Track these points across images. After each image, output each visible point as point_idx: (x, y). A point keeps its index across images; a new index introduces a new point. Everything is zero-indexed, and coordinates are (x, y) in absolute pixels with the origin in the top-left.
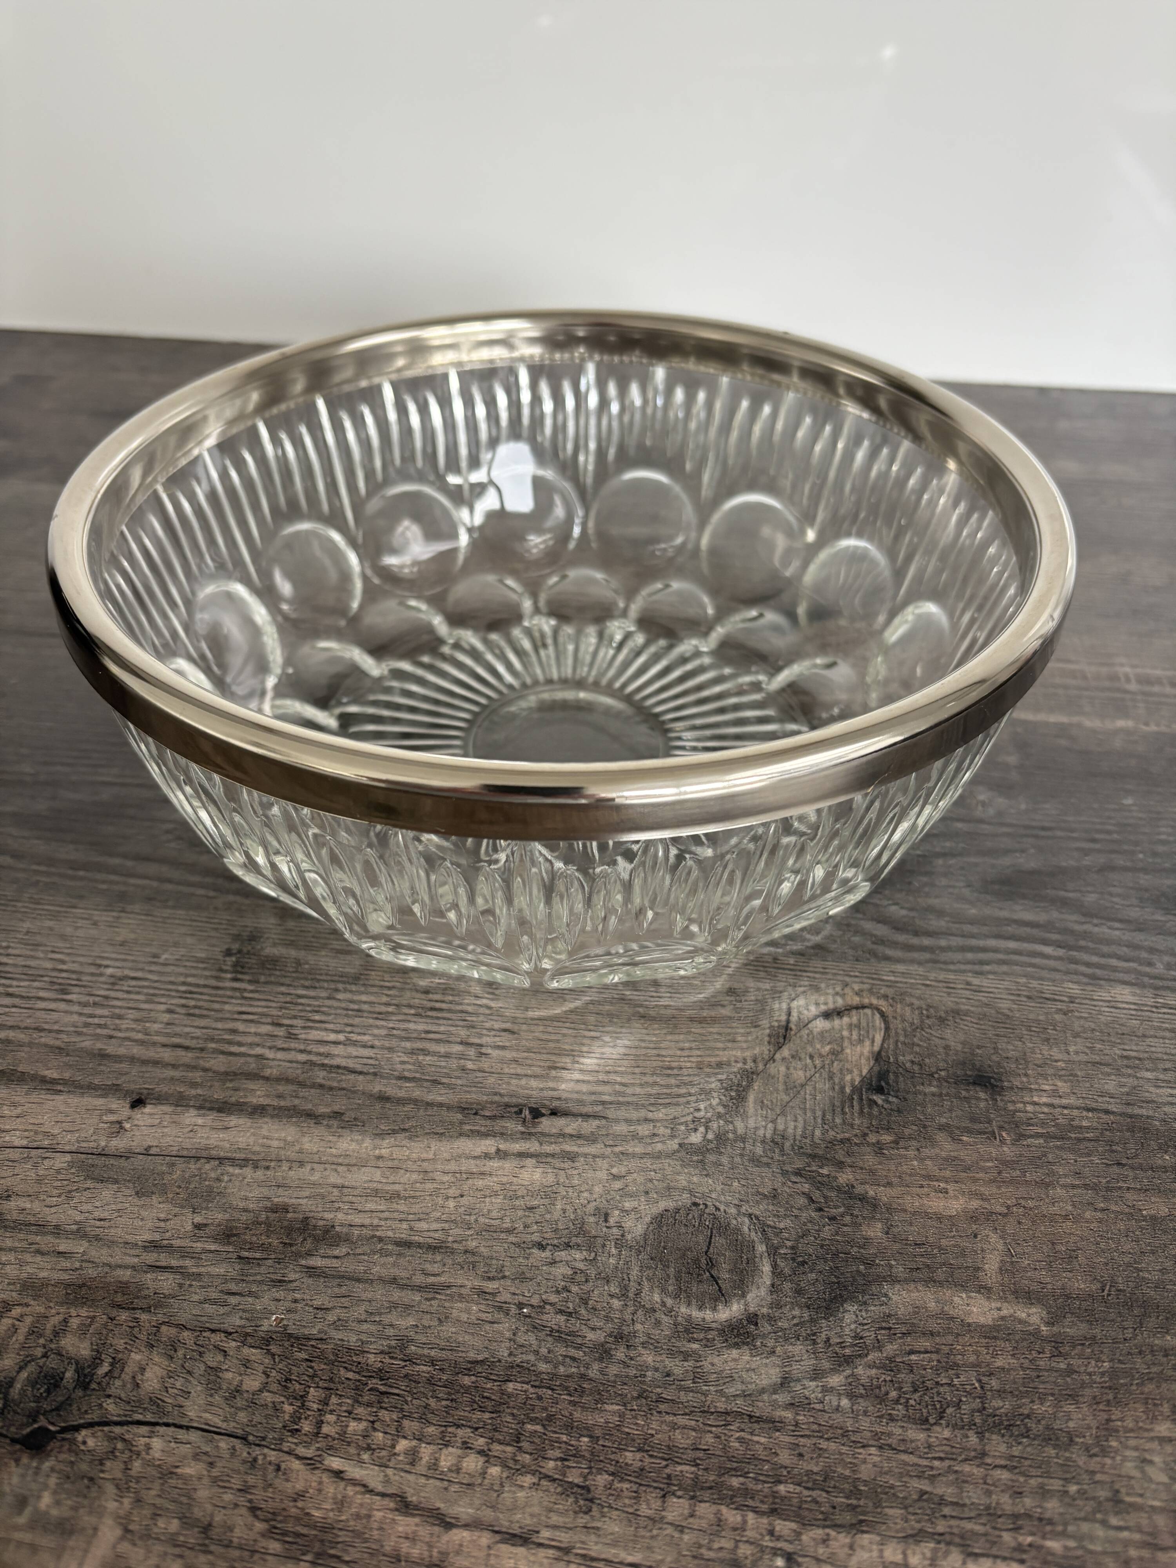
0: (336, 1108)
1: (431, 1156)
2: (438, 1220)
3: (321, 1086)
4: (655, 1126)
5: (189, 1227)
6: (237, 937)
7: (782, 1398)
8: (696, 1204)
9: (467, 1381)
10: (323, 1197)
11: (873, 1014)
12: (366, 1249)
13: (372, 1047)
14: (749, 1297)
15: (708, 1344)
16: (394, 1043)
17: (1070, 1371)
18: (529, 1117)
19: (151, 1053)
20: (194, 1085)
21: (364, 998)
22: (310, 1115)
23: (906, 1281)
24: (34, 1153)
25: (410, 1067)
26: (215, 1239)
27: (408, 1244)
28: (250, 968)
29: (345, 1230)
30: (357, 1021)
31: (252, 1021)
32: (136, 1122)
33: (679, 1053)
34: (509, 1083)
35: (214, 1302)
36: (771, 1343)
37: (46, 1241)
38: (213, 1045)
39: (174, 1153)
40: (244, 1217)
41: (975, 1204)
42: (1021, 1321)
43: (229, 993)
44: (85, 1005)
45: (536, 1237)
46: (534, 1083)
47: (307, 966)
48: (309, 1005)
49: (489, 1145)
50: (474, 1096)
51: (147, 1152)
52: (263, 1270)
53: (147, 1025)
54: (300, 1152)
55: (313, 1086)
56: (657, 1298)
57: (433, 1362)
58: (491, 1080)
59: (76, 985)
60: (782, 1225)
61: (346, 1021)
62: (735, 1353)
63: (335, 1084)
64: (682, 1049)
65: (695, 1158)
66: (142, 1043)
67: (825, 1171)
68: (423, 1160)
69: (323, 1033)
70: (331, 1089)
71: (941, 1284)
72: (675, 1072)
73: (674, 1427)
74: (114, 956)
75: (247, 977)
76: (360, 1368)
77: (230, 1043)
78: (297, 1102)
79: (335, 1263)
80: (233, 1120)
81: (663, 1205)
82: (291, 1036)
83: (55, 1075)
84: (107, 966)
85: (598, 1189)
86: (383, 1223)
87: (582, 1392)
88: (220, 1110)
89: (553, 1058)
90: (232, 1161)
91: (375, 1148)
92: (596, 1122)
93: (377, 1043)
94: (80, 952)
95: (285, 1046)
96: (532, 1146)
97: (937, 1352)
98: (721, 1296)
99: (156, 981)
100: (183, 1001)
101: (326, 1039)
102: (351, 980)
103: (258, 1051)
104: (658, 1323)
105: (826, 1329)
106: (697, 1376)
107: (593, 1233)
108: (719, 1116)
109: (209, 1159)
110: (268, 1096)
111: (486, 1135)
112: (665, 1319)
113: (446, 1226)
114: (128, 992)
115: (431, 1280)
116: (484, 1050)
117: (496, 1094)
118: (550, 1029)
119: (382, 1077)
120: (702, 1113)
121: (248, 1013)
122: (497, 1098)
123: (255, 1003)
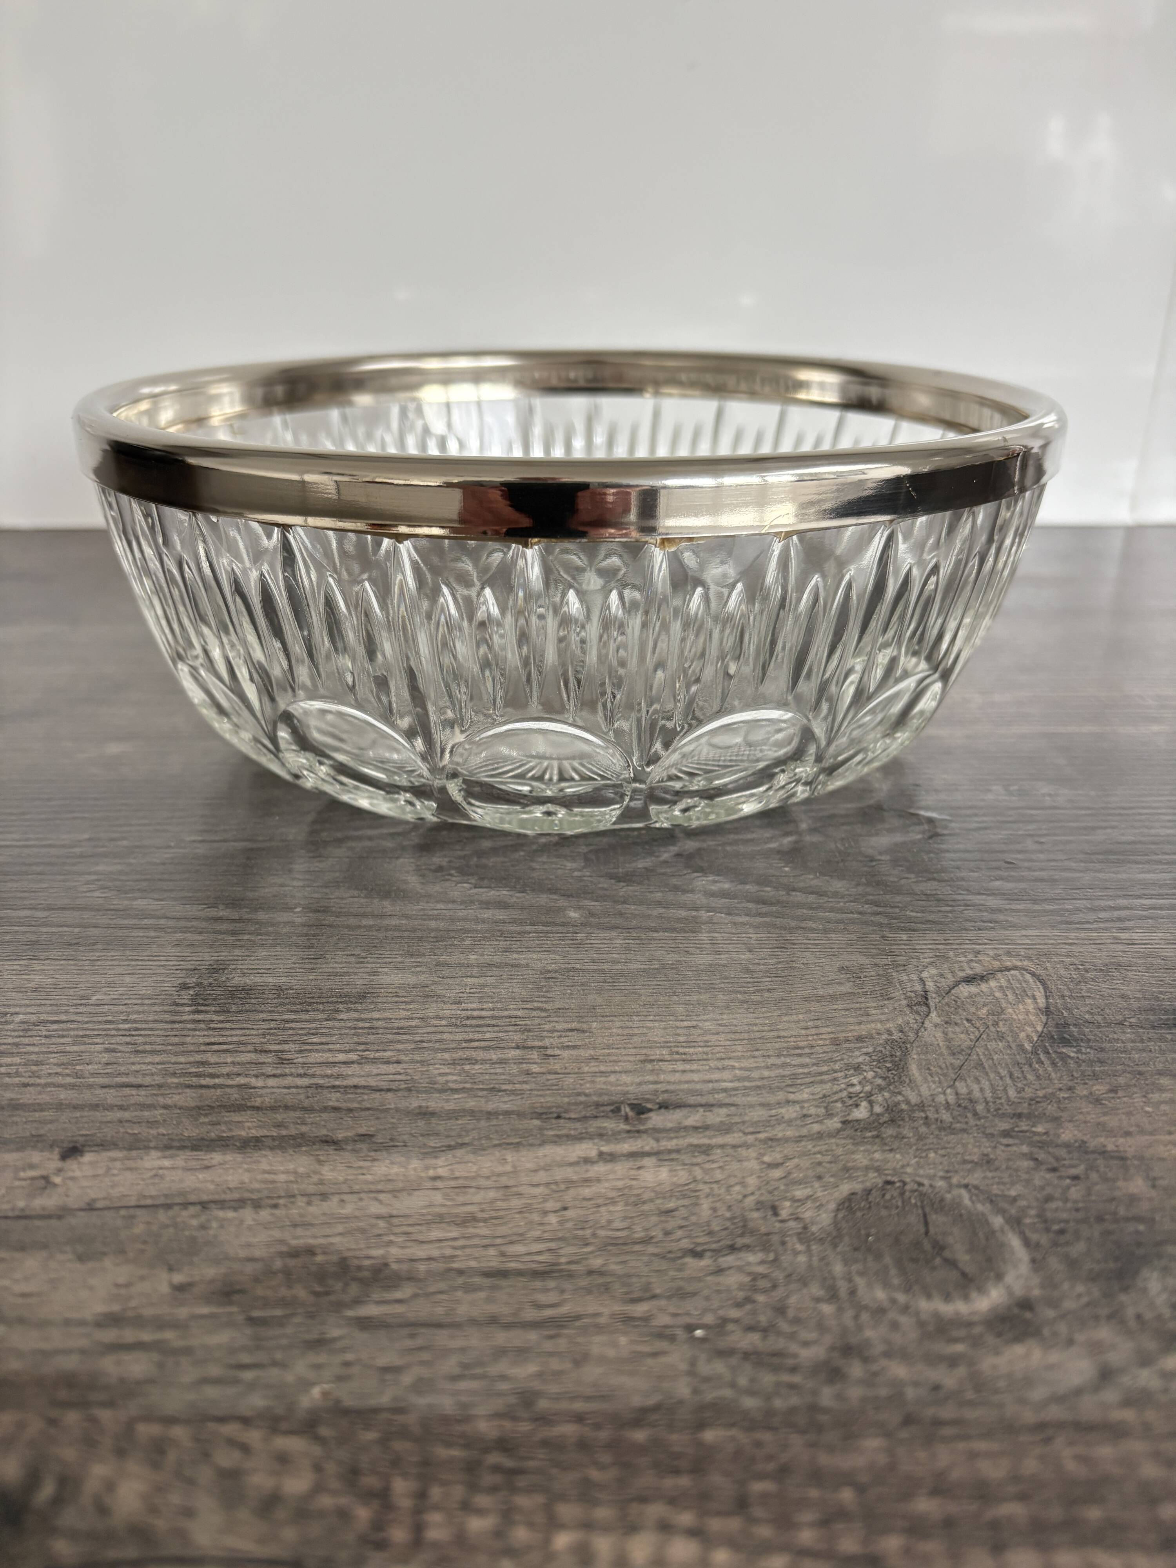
0: (363, 1130)
1: (509, 1169)
2: (539, 1239)
3: (336, 1109)
4: (802, 1108)
5: (165, 1289)
6: (192, 972)
7: (1111, 1395)
8: (888, 1183)
9: (640, 1436)
10: (363, 1231)
11: (1022, 975)
12: (442, 1286)
13: (398, 1062)
14: (1009, 1278)
15: (976, 1342)
16: (426, 1055)
18: (631, 1114)
19: (87, 1096)
20: (152, 1124)
21: (376, 1015)
22: (328, 1141)
25: (455, 1078)
26: (208, 1299)
27: (503, 1274)
28: (215, 1000)
29: (405, 1267)
30: (371, 1038)
31: (225, 1051)
32: (71, 1174)
33: (803, 1032)
34: (593, 1082)
35: (217, 1381)
36: (1063, 1330)
38: (176, 1080)
39: (133, 1203)
40: (249, 1268)
43: (190, 1026)
45: (686, 1244)
46: (625, 1078)
48: (302, 1029)
49: (588, 1149)
50: (549, 1099)
51: (90, 1207)
52: (289, 1330)
53: (79, 1067)
54: (321, 1182)
55: (325, 1109)
56: (880, 1294)
57: (579, 1418)
58: (569, 1080)
60: (1013, 1193)
61: (356, 1039)
62: (1019, 1349)
63: (356, 1105)
64: (807, 1028)
65: (869, 1134)
66: (72, 1086)
67: (1040, 1129)
68: (499, 1175)
69: (328, 1055)
70: (350, 1110)
72: (807, 1051)
73: (973, 1456)
74: (24, 1002)
75: (212, 1008)
76: (468, 1442)
77: (200, 1075)
78: (304, 1129)
79: (399, 1309)
80: (217, 1157)
81: (846, 1188)
84: (17, 1013)
85: (752, 1181)
86: (458, 1252)
87: (819, 1428)
88: (195, 1148)
89: (644, 1051)
90: (222, 1204)
91: (427, 1168)
92: (724, 1111)
93: (403, 1058)
95: (278, 1072)
96: (647, 1144)
98: (969, 1283)
99: (87, 1022)
100: (128, 1039)
101: (331, 1060)
102: (353, 999)
103: (242, 1080)
104: (895, 1326)
105: (1130, 1304)
106: (979, 1383)
107: (763, 1230)
108: (881, 1089)
109: (185, 1205)
110: (261, 1127)
111: (580, 1138)
112: (904, 1320)
113: (553, 1245)
114: (48, 1037)
115: (548, 1313)
116: (549, 1052)
117: (579, 1094)
119: (418, 1092)
120: (858, 1088)
121: (220, 1044)
122: (582, 1098)
123: (227, 1033)
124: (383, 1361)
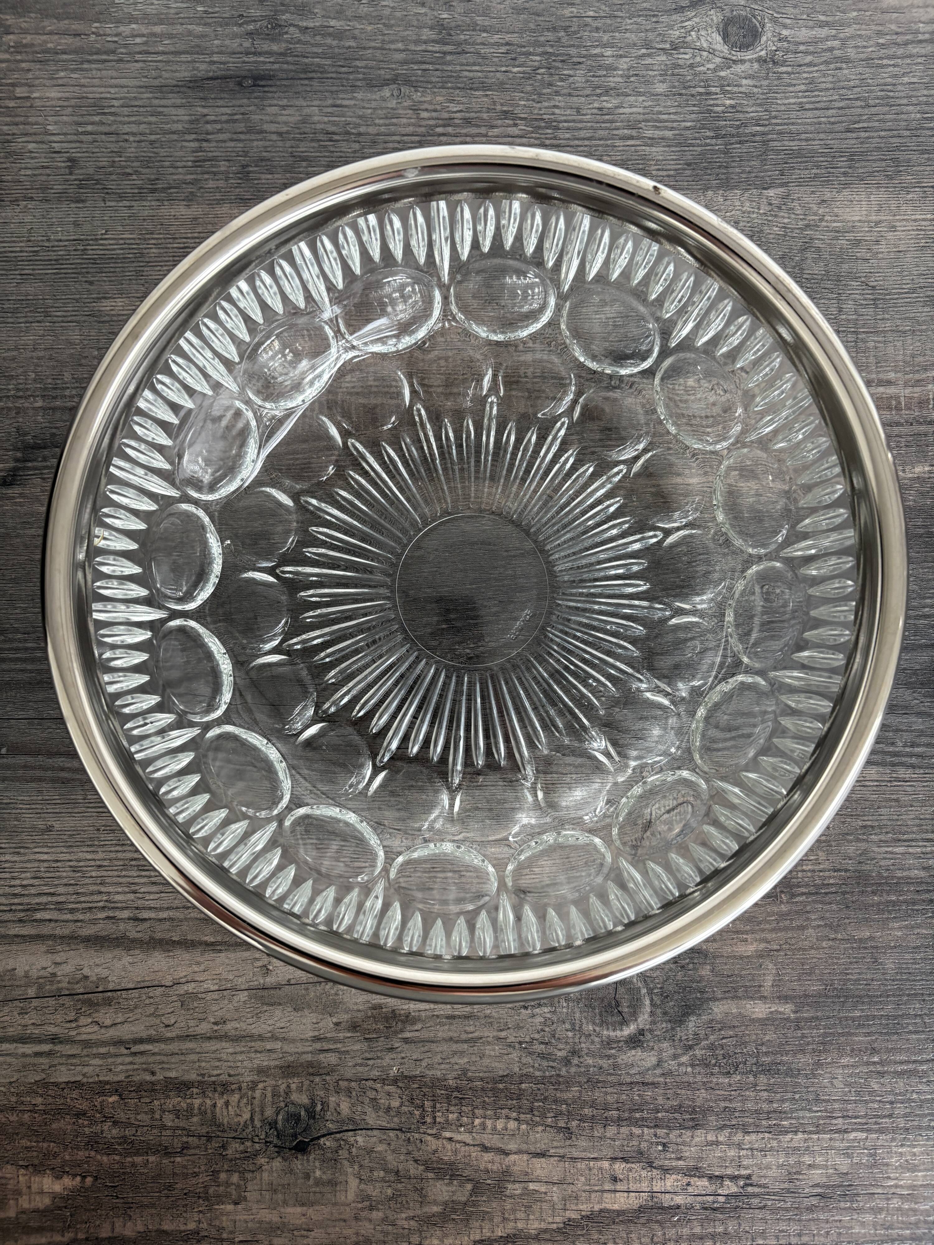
5: (331, 1025)
7: (658, 1071)
9: (501, 1086)
12: (431, 1023)
14: (639, 1020)
15: (620, 1049)
23: (721, 999)
26: (348, 1030)
27: (454, 1018)
32: (275, 965)
35: (360, 1065)
36: (651, 1044)
37: (258, 1045)
39: (305, 982)
40: (359, 1015)
41: (762, 946)
42: (781, 1013)
51: (288, 984)
52: (380, 1044)
56: (591, 1028)
57: (482, 1079)
62: (634, 1052)
71: (739, 998)
76: (446, 1088)
79: (417, 1034)
87: (559, 1083)
97: (736, 1036)
98: (624, 1022)
104: (593, 1042)
105: (679, 1032)
106: (616, 1066)
112: (597, 1039)
115: (470, 1036)
124: (415, 1056)
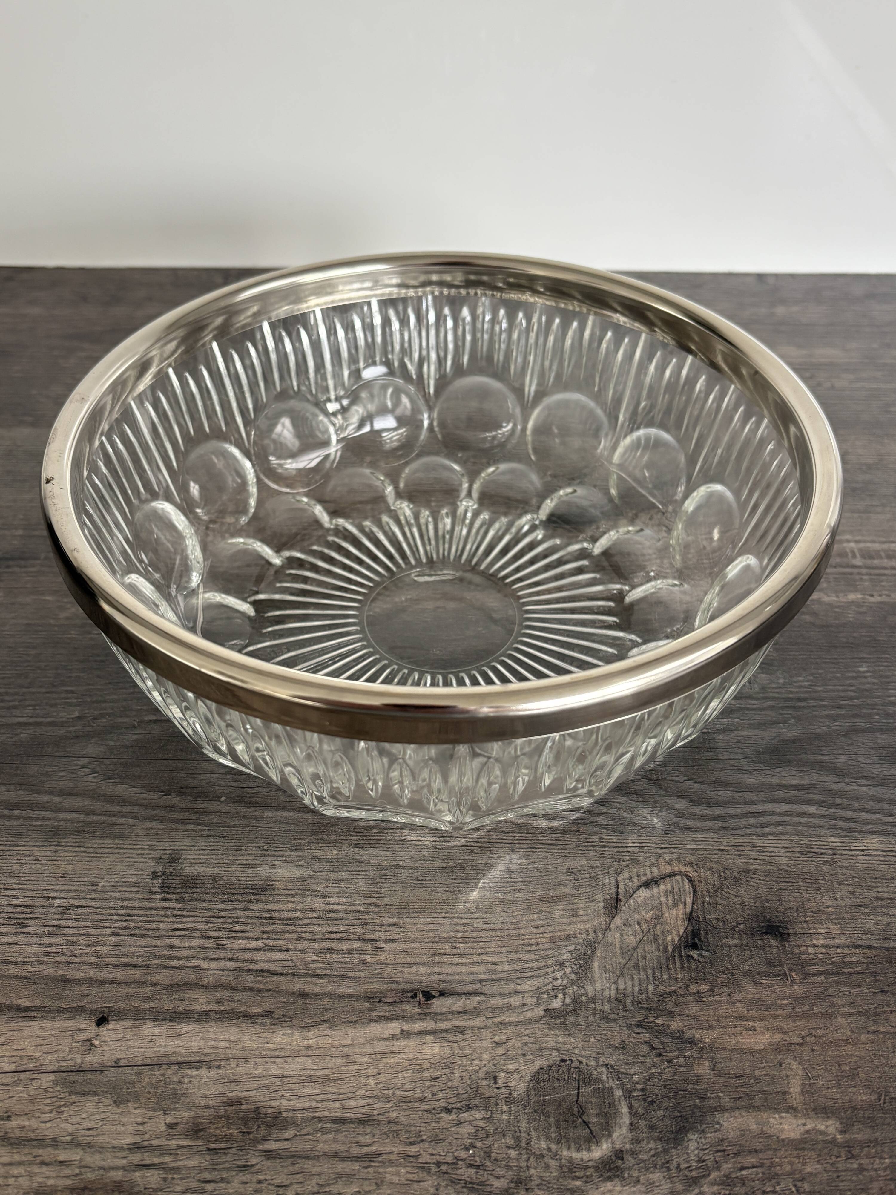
0: (266, 1007)
1: (349, 1042)
2: (363, 1097)
3: (251, 989)
4: (523, 997)
5: (163, 1128)
6: (159, 860)
8: (563, 1061)
10: (268, 1087)
11: (683, 880)
12: (309, 1129)
13: (287, 950)
14: (615, 1135)
15: (588, 1180)
16: (304, 945)
17: (861, 1169)
18: (423, 1000)
19: (105, 974)
20: (146, 999)
21: (273, 906)
22: (246, 1016)
23: (733, 1109)
24: (23, 1076)
25: (321, 965)
26: (186, 1136)
27: (341, 1121)
28: (175, 888)
29: (290, 1114)
30: (270, 928)
31: (184, 936)
32: (104, 1039)
33: (535, 930)
34: (402, 972)
36: (635, 1174)
37: (47, 1154)
38: (156, 962)
39: (140, 1063)
40: (207, 1113)
41: (778, 1037)
42: (822, 1133)
43: (161, 913)
44: (42, 935)
45: (443, 1103)
46: (422, 970)
47: (221, 882)
48: (229, 917)
49: (394, 1027)
50: (376, 986)
51: (117, 1065)
52: (229, 1158)
53: (98, 948)
54: (244, 1049)
55: (245, 990)
56: (543, 1145)
58: (388, 970)
59: (31, 918)
60: (632, 1071)
61: (262, 928)
62: (609, 1185)
63: (262, 987)
64: (537, 927)
65: (559, 1021)
66: (96, 965)
67: (659, 1021)
68: (344, 1046)
69: (244, 942)
70: (259, 991)
71: (758, 1109)
72: (534, 948)
74: (58, 887)
75: (174, 897)
77: (170, 958)
78: (233, 1005)
79: (286, 1145)
80: (184, 1027)
81: (538, 1064)
82: (219, 947)
83: (28, 1004)
84: (55, 898)
85: (485, 1056)
86: (319, 1105)
88: (172, 1020)
89: (435, 946)
90: (189, 1064)
91: (303, 1040)
92: (477, 999)
93: (290, 946)
94: (28, 887)
95: (216, 956)
96: (428, 1024)
97: (762, 1165)
98: (593, 1138)
99: (98, 908)
100: (125, 924)
101: (248, 946)
102: (260, 891)
103: (195, 962)
104: (547, 1167)
105: (676, 1158)
107: (487, 1094)
108: (573, 983)
109: (170, 1064)
110: (209, 1002)
111: (390, 1019)
112: (553, 1163)
113: (370, 1101)
114: (76, 920)
115: (365, 1150)
116: (378, 944)
117: (393, 982)
118: (429, 920)
119: (300, 977)
120: (559, 982)
121: (180, 930)
122: (394, 986)
123: (184, 920)
124: (277, 1182)
